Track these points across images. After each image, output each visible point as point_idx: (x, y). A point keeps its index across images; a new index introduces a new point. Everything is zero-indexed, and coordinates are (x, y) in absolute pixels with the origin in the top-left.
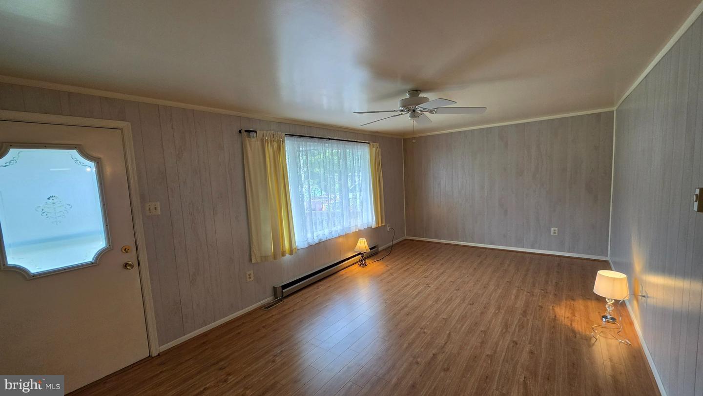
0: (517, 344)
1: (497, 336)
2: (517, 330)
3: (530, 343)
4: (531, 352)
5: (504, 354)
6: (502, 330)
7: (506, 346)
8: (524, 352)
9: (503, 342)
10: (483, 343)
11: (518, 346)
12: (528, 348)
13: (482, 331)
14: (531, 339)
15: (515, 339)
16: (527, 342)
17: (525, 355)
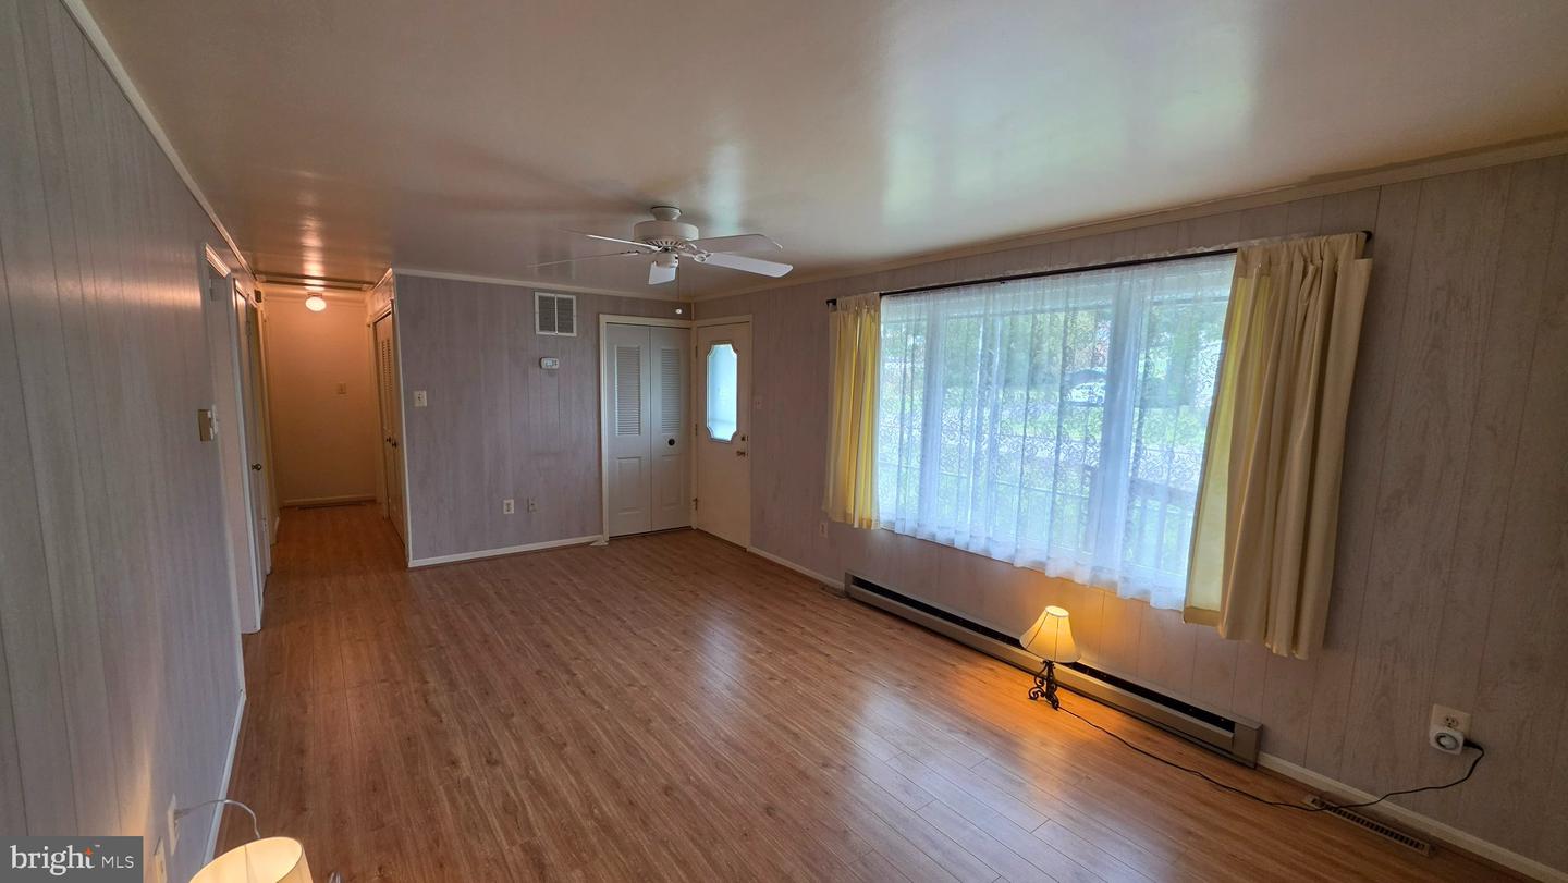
0: (488, 762)
1: (531, 752)
2: (509, 788)
3: (468, 780)
4: (454, 763)
5: (494, 733)
6: (536, 771)
7: (501, 747)
8: (466, 756)
9: (513, 750)
10: (540, 728)
11: (484, 763)
12: (465, 769)
13: (565, 744)
14: (471, 792)
15: (499, 770)
16: (473, 779)
17: (460, 751)
